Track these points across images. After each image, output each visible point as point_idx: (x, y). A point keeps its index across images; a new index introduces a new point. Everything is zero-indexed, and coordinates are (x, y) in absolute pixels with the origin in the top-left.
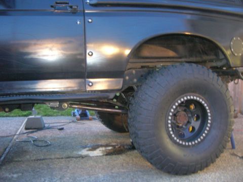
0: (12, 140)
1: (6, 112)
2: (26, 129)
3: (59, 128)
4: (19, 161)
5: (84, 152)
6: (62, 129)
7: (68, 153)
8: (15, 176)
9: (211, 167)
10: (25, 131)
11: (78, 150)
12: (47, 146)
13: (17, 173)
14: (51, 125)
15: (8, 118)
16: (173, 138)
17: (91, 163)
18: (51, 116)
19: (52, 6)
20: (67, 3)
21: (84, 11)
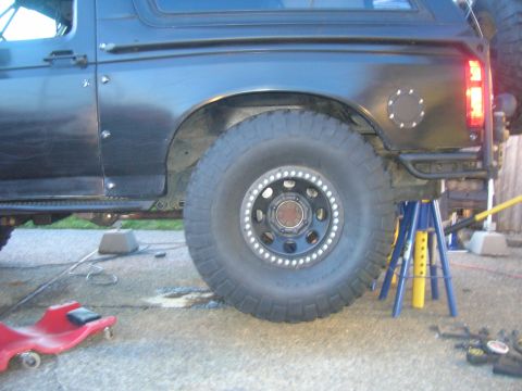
0: (63, 272)
2: (101, 252)
3: (158, 253)
6: (162, 256)
7: (130, 301)
10: (97, 257)
12: (109, 285)
17: (151, 318)
19: (46, 60)
20: (70, 52)
21: (96, 63)
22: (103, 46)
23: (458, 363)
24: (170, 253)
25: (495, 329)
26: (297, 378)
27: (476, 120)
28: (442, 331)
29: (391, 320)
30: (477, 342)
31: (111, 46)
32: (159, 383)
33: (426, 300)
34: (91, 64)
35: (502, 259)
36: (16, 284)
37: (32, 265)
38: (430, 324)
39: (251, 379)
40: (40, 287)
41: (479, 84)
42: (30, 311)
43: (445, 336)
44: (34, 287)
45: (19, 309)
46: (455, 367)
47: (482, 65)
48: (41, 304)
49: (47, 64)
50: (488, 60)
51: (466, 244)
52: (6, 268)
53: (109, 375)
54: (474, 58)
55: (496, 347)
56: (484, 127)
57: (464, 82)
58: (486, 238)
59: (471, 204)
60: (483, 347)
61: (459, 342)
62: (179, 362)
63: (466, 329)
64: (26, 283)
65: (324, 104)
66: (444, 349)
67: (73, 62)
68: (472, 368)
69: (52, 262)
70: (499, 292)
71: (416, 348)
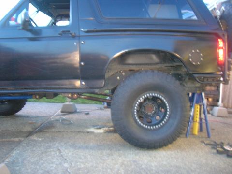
0: (48, 119)
1: (37, 98)
2: (62, 112)
3: (86, 112)
4: (46, 132)
5: (92, 130)
6: (88, 114)
7: (81, 130)
8: (40, 139)
9: (170, 146)
10: (61, 114)
11: (89, 128)
12: (70, 124)
13: (42, 138)
14: (82, 110)
15: (54, 104)
16: (138, 123)
17: (92, 136)
18: (87, 103)
19: (59, 34)
20: (69, 32)
21: (79, 36)
22: (82, 29)
23: (214, 153)
24: (90, 113)
25: (226, 142)
26: (155, 157)
27: (221, 61)
28: (206, 142)
29: (186, 139)
30: (220, 146)
31: (86, 30)
32: (103, 158)
33: (198, 132)
34: (77, 36)
35: (226, 118)
36: (31, 123)
37: (35, 116)
38: (201, 140)
39: (137, 157)
40: (41, 125)
41: (222, 48)
42: (41, 133)
43: (207, 144)
44: (39, 125)
45: (36, 132)
46: (212, 154)
47: (224, 41)
48: (45, 130)
49: (60, 36)
50: (226, 40)
51: (211, 112)
52: (25, 117)
53: (83, 155)
54: (220, 38)
55: (227, 148)
56: (224, 65)
57: (217, 47)
58: (219, 109)
59: (212, 96)
60: (222, 148)
61: (212, 146)
62: (108, 151)
63: (215, 142)
64: (35, 123)
65: (163, 54)
66: (208, 149)
67: (70, 35)
68: (218, 155)
69: (43, 115)
70: (226, 130)
71: (196, 148)
